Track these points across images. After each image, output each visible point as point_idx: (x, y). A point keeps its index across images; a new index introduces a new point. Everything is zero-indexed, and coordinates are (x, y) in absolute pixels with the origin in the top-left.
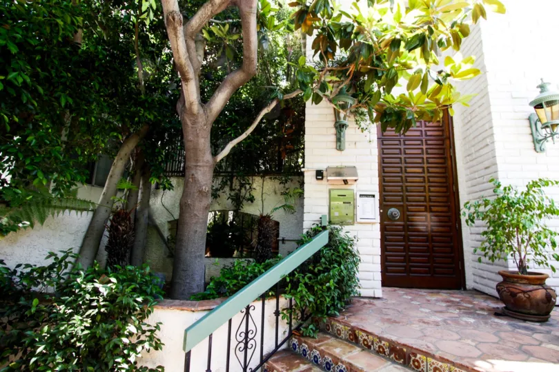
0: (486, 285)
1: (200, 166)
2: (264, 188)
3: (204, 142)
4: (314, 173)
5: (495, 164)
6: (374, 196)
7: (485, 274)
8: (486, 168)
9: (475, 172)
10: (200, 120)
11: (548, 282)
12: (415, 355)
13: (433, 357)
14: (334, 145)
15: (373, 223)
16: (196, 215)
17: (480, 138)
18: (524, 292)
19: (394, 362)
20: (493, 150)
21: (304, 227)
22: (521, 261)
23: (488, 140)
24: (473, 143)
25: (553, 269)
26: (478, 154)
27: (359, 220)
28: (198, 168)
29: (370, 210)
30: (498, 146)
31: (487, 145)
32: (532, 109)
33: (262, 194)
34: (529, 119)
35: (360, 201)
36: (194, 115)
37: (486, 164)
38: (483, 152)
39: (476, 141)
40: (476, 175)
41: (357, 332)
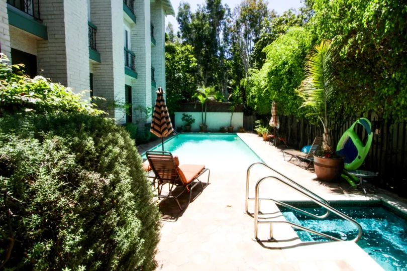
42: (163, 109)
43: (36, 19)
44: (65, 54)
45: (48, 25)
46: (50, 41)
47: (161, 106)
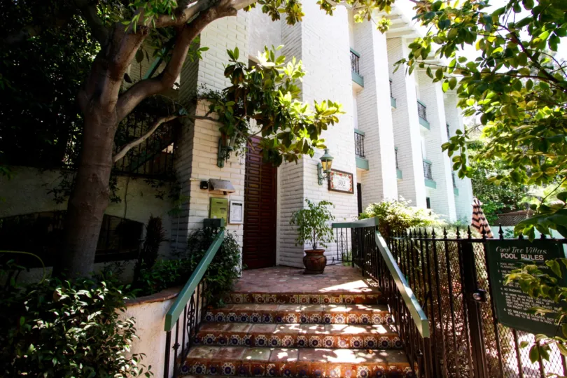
0: (289, 261)
1: (102, 166)
2: (129, 188)
3: (110, 142)
4: (199, 183)
5: (302, 189)
6: (241, 205)
7: (288, 254)
8: (296, 190)
9: (289, 191)
10: (113, 119)
11: (325, 253)
12: (292, 296)
13: (302, 294)
14: (215, 162)
15: (239, 224)
16: (95, 218)
17: (294, 171)
18: (317, 259)
19: (280, 304)
20: (302, 180)
21: (189, 228)
22: (315, 244)
23: (300, 174)
24: (289, 173)
25: (326, 247)
26: (291, 181)
27: (231, 222)
28: (101, 168)
29: (237, 215)
30: (305, 178)
31: (299, 177)
32: (320, 161)
33: (126, 195)
34: (318, 166)
35: (232, 207)
36: (109, 113)
37: (297, 188)
38: (295, 180)
39: (292, 172)
40: (289, 193)
41: (253, 295)
42: (481, 222)
43: (361, 156)
44: (381, 179)
45: (369, 159)
46: (370, 170)
47: (479, 219)
